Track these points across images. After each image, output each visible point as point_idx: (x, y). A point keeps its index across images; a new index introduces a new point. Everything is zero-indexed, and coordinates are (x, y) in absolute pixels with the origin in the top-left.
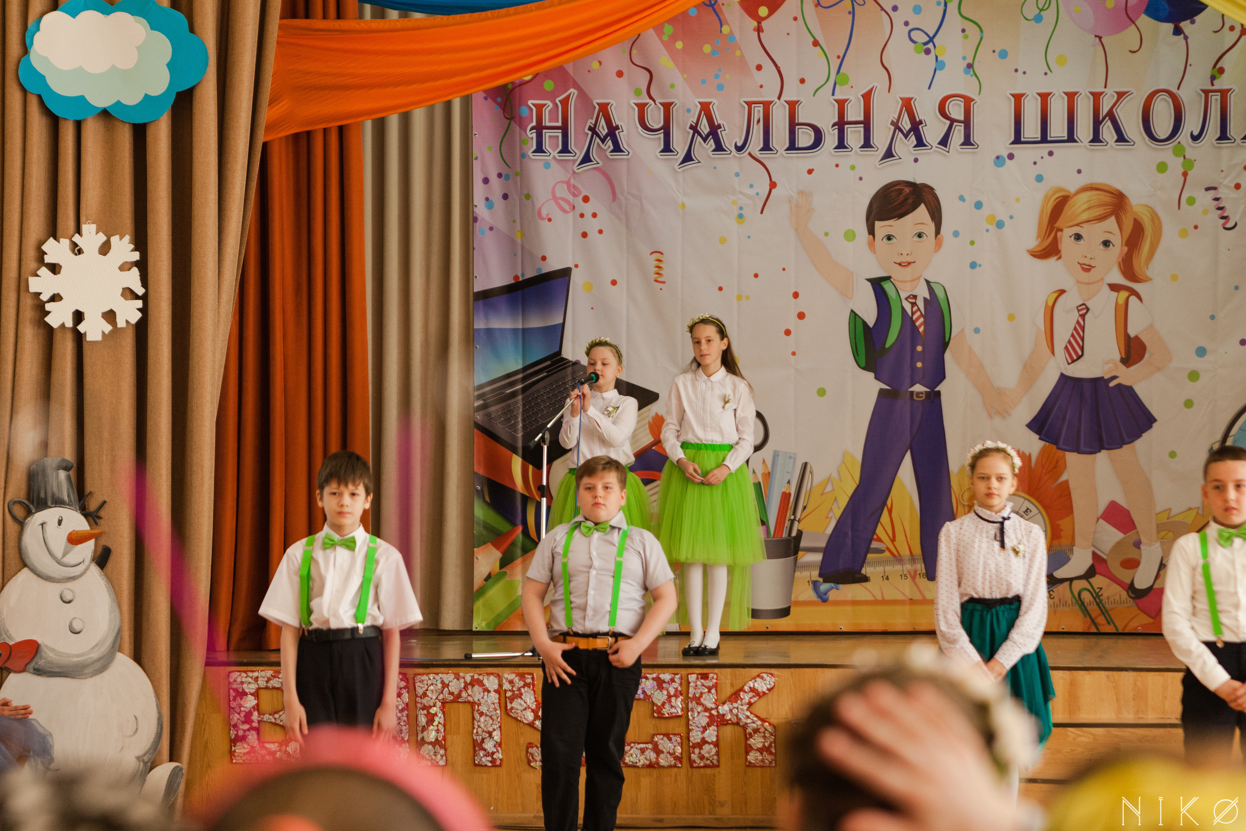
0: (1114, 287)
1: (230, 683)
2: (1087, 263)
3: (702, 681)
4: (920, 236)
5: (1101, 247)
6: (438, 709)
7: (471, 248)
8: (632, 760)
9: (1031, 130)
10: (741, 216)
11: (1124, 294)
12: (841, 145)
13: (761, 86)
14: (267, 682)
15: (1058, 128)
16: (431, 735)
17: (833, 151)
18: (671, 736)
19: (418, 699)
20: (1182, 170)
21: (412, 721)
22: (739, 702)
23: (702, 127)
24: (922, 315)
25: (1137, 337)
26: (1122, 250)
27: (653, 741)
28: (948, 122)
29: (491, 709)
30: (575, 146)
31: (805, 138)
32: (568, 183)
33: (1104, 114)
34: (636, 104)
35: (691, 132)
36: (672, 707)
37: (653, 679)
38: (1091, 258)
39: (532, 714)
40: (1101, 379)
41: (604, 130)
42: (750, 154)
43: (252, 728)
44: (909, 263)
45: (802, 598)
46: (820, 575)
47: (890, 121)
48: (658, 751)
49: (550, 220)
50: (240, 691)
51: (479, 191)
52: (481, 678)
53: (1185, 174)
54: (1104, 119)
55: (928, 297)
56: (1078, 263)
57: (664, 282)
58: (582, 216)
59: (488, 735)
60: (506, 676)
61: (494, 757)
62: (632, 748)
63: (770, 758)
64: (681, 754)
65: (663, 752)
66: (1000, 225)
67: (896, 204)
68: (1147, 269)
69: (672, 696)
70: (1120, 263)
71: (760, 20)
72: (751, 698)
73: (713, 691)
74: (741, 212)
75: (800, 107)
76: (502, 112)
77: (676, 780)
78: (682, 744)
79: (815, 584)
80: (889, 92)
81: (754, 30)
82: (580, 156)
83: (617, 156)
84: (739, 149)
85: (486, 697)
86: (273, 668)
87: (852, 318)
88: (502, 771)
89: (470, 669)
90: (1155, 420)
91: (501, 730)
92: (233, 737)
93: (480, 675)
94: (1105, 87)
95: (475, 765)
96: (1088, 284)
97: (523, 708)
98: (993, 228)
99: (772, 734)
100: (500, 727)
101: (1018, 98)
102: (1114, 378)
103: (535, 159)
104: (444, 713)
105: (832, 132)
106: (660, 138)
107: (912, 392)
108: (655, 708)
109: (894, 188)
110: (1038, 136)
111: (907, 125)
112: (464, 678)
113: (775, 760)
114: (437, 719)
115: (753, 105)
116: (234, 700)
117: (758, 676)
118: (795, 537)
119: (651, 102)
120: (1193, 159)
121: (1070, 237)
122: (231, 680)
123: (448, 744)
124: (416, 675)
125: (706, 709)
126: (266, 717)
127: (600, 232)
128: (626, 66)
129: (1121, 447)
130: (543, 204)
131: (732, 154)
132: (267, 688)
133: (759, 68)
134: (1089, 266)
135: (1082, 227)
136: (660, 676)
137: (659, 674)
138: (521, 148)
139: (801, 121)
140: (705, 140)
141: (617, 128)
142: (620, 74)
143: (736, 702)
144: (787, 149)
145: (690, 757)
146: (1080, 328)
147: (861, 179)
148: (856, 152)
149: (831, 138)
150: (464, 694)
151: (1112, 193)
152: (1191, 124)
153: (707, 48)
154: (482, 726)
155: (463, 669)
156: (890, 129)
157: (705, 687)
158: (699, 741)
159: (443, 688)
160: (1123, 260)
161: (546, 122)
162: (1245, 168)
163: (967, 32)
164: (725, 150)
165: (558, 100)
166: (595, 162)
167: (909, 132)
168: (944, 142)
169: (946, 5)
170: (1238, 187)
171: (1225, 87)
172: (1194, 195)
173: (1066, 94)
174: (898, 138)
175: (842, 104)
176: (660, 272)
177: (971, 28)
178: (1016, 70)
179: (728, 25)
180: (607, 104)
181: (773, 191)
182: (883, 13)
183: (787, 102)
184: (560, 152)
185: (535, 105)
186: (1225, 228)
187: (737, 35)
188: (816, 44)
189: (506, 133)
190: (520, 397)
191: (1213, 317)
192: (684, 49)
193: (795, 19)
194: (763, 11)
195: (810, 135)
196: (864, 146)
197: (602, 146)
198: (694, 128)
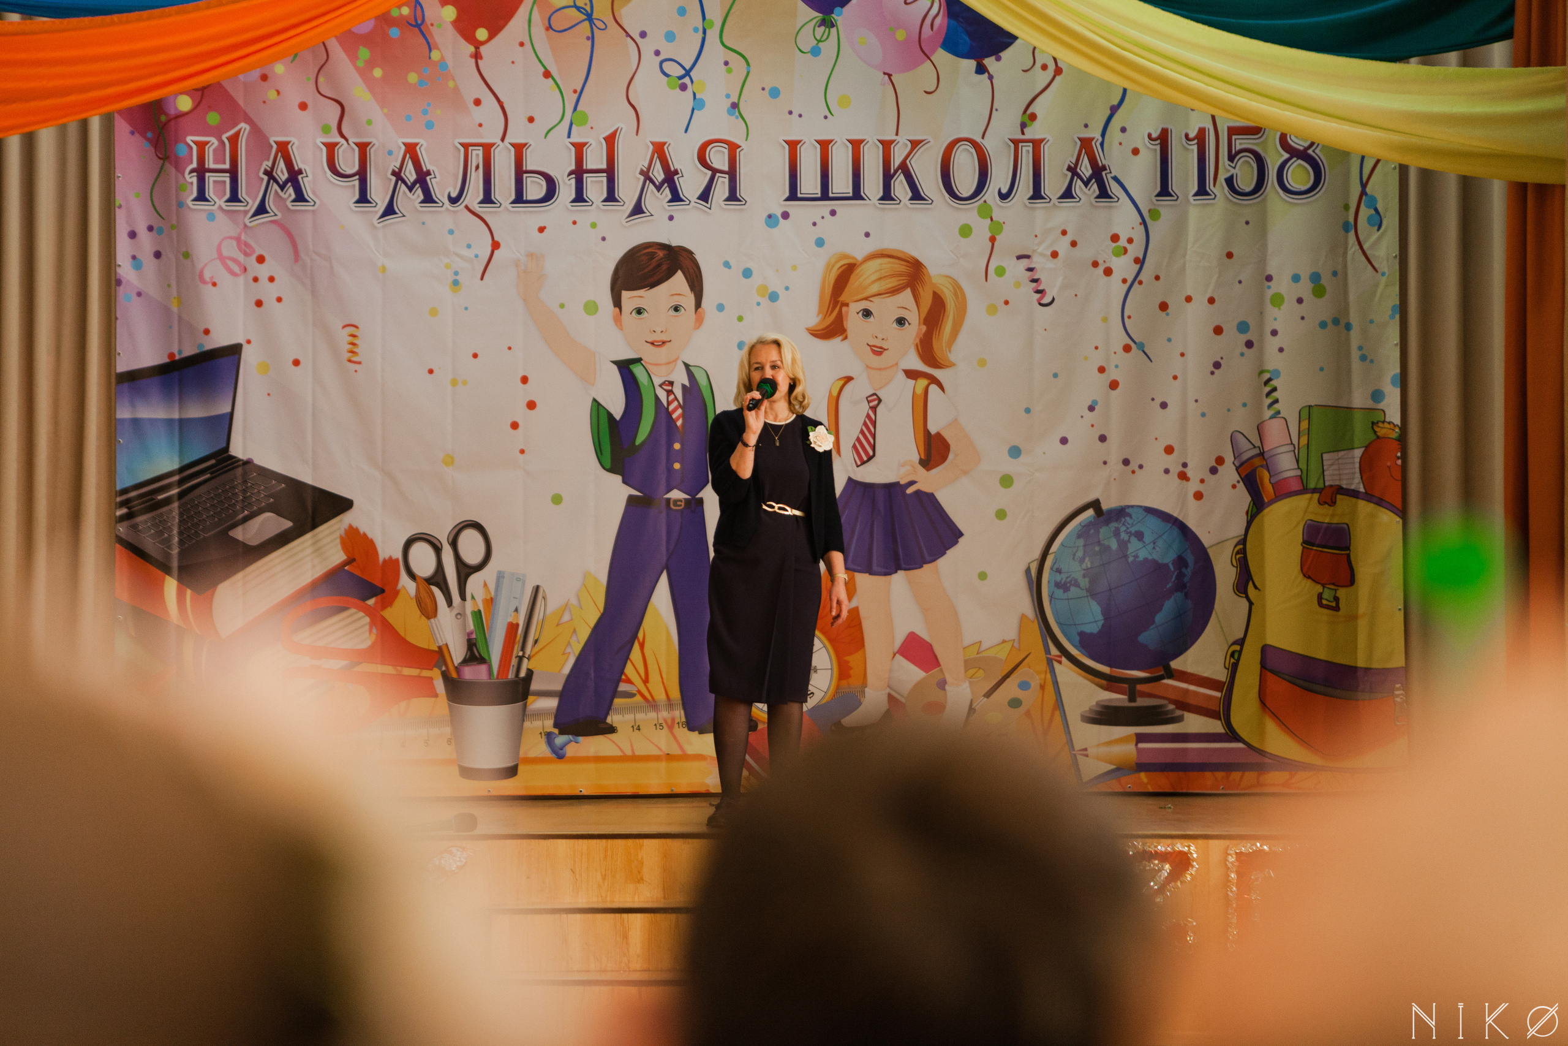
0: (911, 374)
7: (113, 317)
9: (810, 184)
10: (456, 283)
11: (922, 383)
12: (580, 197)
13: (480, 125)
15: (841, 183)
17: (569, 205)
20: (990, 235)
23: (407, 173)
24: (680, 406)
25: (938, 434)
26: (920, 330)
28: (709, 173)
30: (247, 194)
31: (535, 188)
32: (238, 239)
33: (896, 166)
34: (324, 144)
35: (394, 179)
38: (883, 339)
41: (283, 174)
42: (467, 207)
44: (664, 343)
45: (532, 754)
46: (555, 726)
47: (638, 170)
49: (214, 284)
51: (123, 248)
53: (993, 240)
54: (896, 171)
55: (687, 383)
56: (868, 344)
57: (360, 363)
58: (256, 280)
66: (774, 297)
67: (646, 270)
68: (950, 351)
70: (917, 345)
71: (477, 44)
74: (456, 278)
75: (528, 151)
76: (153, 150)
79: (549, 736)
80: (637, 134)
81: (471, 56)
82: (254, 206)
83: (300, 206)
84: (454, 201)
87: (595, 409)
94: (897, 134)
96: (880, 369)
98: (764, 301)
101: (793, 146)
102: (912, 483)
103: (198, 210)
105: (568, 182)
106: (354, 186)
107: (668, 500)
110: (817, 191)
111: (660, 175)
115: (470, 148)
118: (524, 679)
119: (343, 141)
120: (1002, 222)
121: (858, 313)
127: (279, 300)
128: (310, 97)
129: (921, 567)
130: (205, 265)
131: (444, 207)
133: (477, 103)
134: (881, 348)
135: (871, 301)
138: (177, 194)
139: (529, 168)
140: (411, 188)
141: (300, 172)
142: (303, 106)
144: (513, 202)
146: (870, 424)
147: (604, 239)
148: (598, 207)
149: (566, 189)
152: (999, 179)
153: (413, 78)
156: (639, 179)
160: (921, 341)
161: (210, 164)
162: (1064, 233)
163: (730, 65)
164: (436, 202)
165: (224, 137)
166: (272, 214)
167: (662, 184)
168: (705, 196)
169: (704, 32)
170: (1055, 255)
171: (1038, 137)
172: (1003, 264)
173: (850, 141)
174: (649, 191)
175: (579, 148)
176: (355, 350)
177: (735, 60)
178: (790, 113)
179: (438, 49)
180: (288, 143)
181: (496, 252)
182: (629, 39)
183: (512, 145)
184: (228, 201)
185: (195, 142)
186: (1041, 304)
187: (450, 63)
188: (547, 74)
189: (158, 176)
190: (176, 505)
191: (1028, 411)
192: (385, 78)
193: (522, 44)
194: (482, 34)
195: (542, 185)
196: (606, 200)
197: (282, 194)
198: (397, 174)
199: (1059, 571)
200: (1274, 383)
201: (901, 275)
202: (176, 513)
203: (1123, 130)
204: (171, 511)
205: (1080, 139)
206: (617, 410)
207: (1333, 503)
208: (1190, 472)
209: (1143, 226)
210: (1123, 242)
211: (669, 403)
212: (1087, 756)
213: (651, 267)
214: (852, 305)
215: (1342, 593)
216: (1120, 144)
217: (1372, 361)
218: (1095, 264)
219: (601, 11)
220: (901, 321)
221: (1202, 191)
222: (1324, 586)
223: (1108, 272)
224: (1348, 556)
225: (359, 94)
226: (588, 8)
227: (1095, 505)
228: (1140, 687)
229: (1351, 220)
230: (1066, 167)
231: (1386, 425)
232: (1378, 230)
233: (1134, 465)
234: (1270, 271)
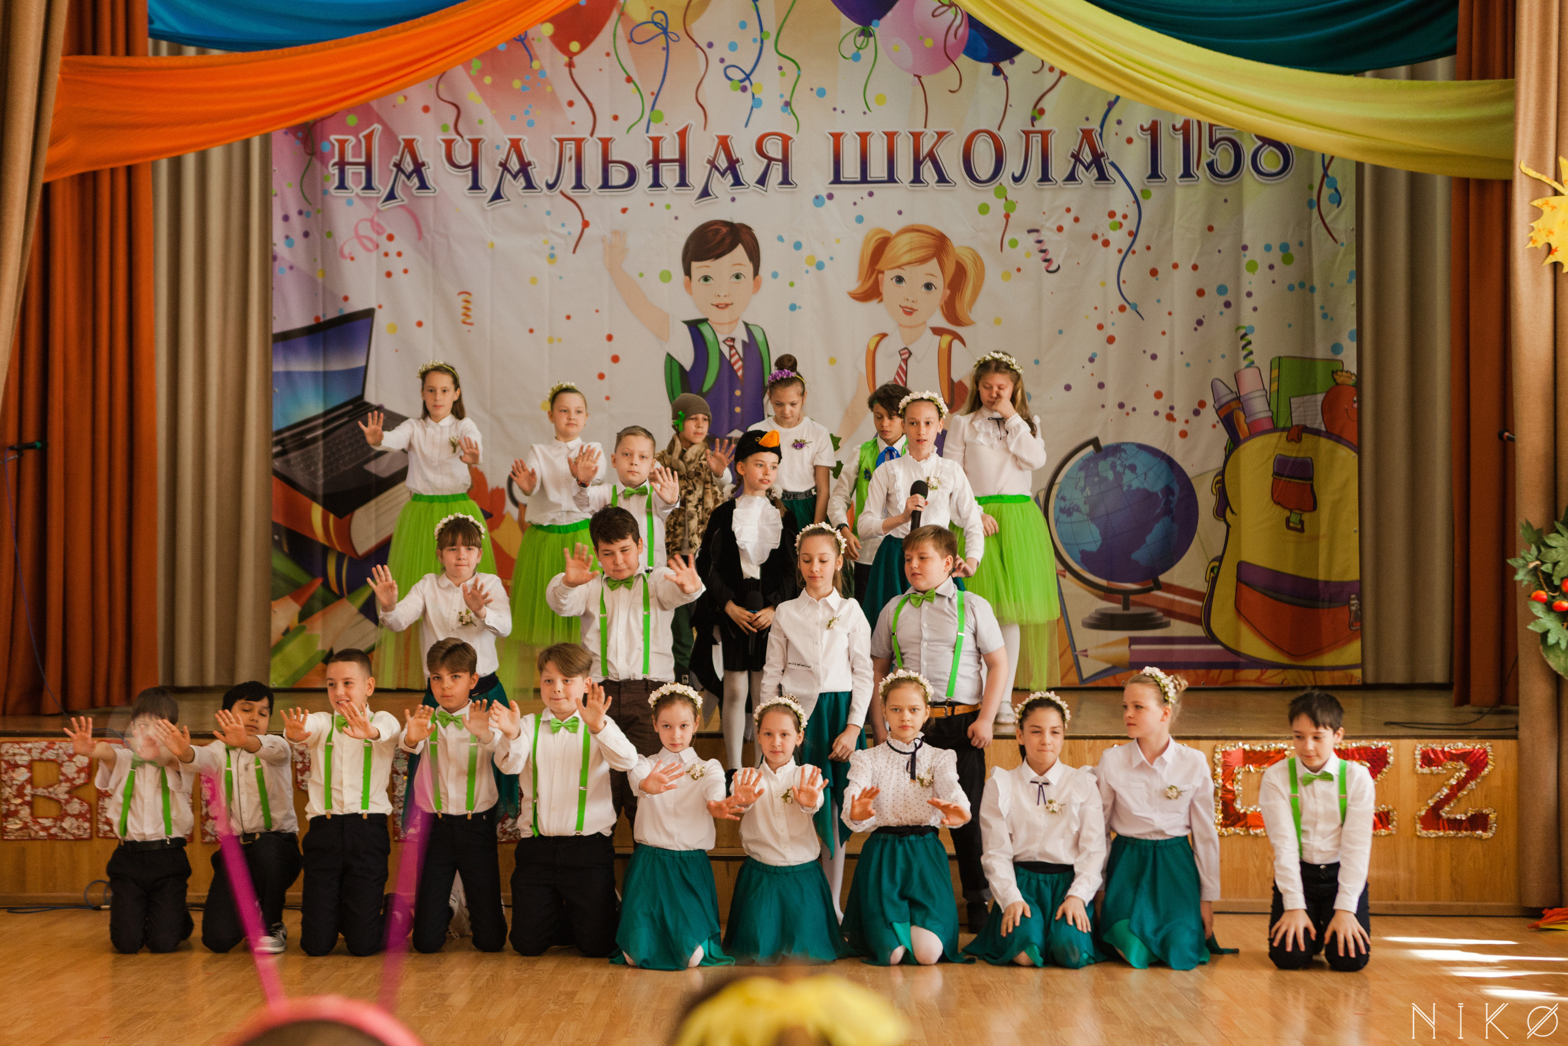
0: (937, 331)
2: (909, 306)
4: (737, 277)
5: (923, 289)
7: (270, 289)
9: (851, 169)
10: (552, 256)
11: (947, 338)
12: (656, 183)
13: (573, 123)
14: (41, 754)
15: (878, 168)
17: (647, 190)
20: (1004, 212)
23: (512, 164)
24: (740, 358)
28: (766, 161)
30: (379, 182)
31: (619, 176)
32: (372, 221)
33: (925, 154)
34: (445, 141)
35: (501, 169)
41: (409, 166)
42: (562, 193)
43: (24, 803)
44: (727, 305)
47: (706, 160)
49: (352, 259)
51: (278, 230)
53: (1007, 216)
54: (924, 159)
55: (746, 339)
57: (472, 324)
58: (386, 254)
66: (820, 266)
71: (571, 55)
74: (553, 252)
75: (613, 144)
76: (303, 147)
80: (705, 129)
82: (385, 193)
83: (423, 193)
84: (551, 187)
94: (925, 127)
96: (910, 327)
98: (813, 269)
101: (837, 137)
103: (338, 197)
105: (647, 171)
106: (468, 175)
110: (858, 176)
111: (724, 163)
115: (565, 142)
119: (458, 138)
120: (1016, 201)
126: (40, 791)
127: (406, 271)
128: (432, 101)
130: (345, 243)
131: (543, 192)
132: (41, 760)
133: (571, 104)
134: (911, 309)
138: (322, 185)
139: (614, 158)
140: (515, 177)
141: (423, 164)
142: (426, 109)
144: (602, 187)
147: (676, 218)
148: (672, 191)
149: (645, 176)
151: (934, 235)
152: (1013, 165)
153: (517, 84)
156: (706, 167)
161: (349, 158)
162: (1068, 210)
163: (784, 69)
164: (535, 188)
165: (361, 136)
166: (400, 199)
167: (726, 171)
168: (762, 181)
169: (762, 42)
170: (1060, 229)
171: (1046, 128)
172: (1017, 237)
173: (885, 133)
174: (715, 176)
175: (656, 141)
176: (469, 313)
177: (788, 65)
178: (835, 109)
179: (537, 59)
180: (413, 140)
181: (586, 230)
182: (698, 49)
183: (600, 139)
184: (365, 188)
185: (338, 140)
186: (1048, 271)
187: (548, 71)
188: (629, 79)
189: (308, 167)
190: (320, 443)
191: (1037, 362)
192: (493, 85)
193: (608, 54)
194: (575, 46)
195: (624, 173)
196: (679, 185)
197: (408, 183)
198: (504, 165)
199: (1063, 499)
200: (1249, 337)
201: (930, 247)
202: (321, 451)
203: (1119, 122)
204: (317, 448)
205: (1082, 130)
206: (687, 361)
207: (1299, 440)
208: (1176, 414)
209: (1136, 205)
210: (1119, 218)
211: (731, 357)
212: (1087, 656)
214: (886, 273)
215: (1306, 517)
216: (1117, 134)
217: (1332, 319)
218: (1095, 237)
219: (675, 26)
220: (928, 286)
221: (1187, 174)
222: (1291, 511)
223: (1106, 243)
224: (1312, 485)
225: (473, 98)
226: (664, 24)
227: (1095, 442)
228: (1132, 598)
229: (1315, 198)
230: (1070, 154)
231: (1344, 374)
232: (1339, 204)
233: (1128, 408)
234: (1246, 240)
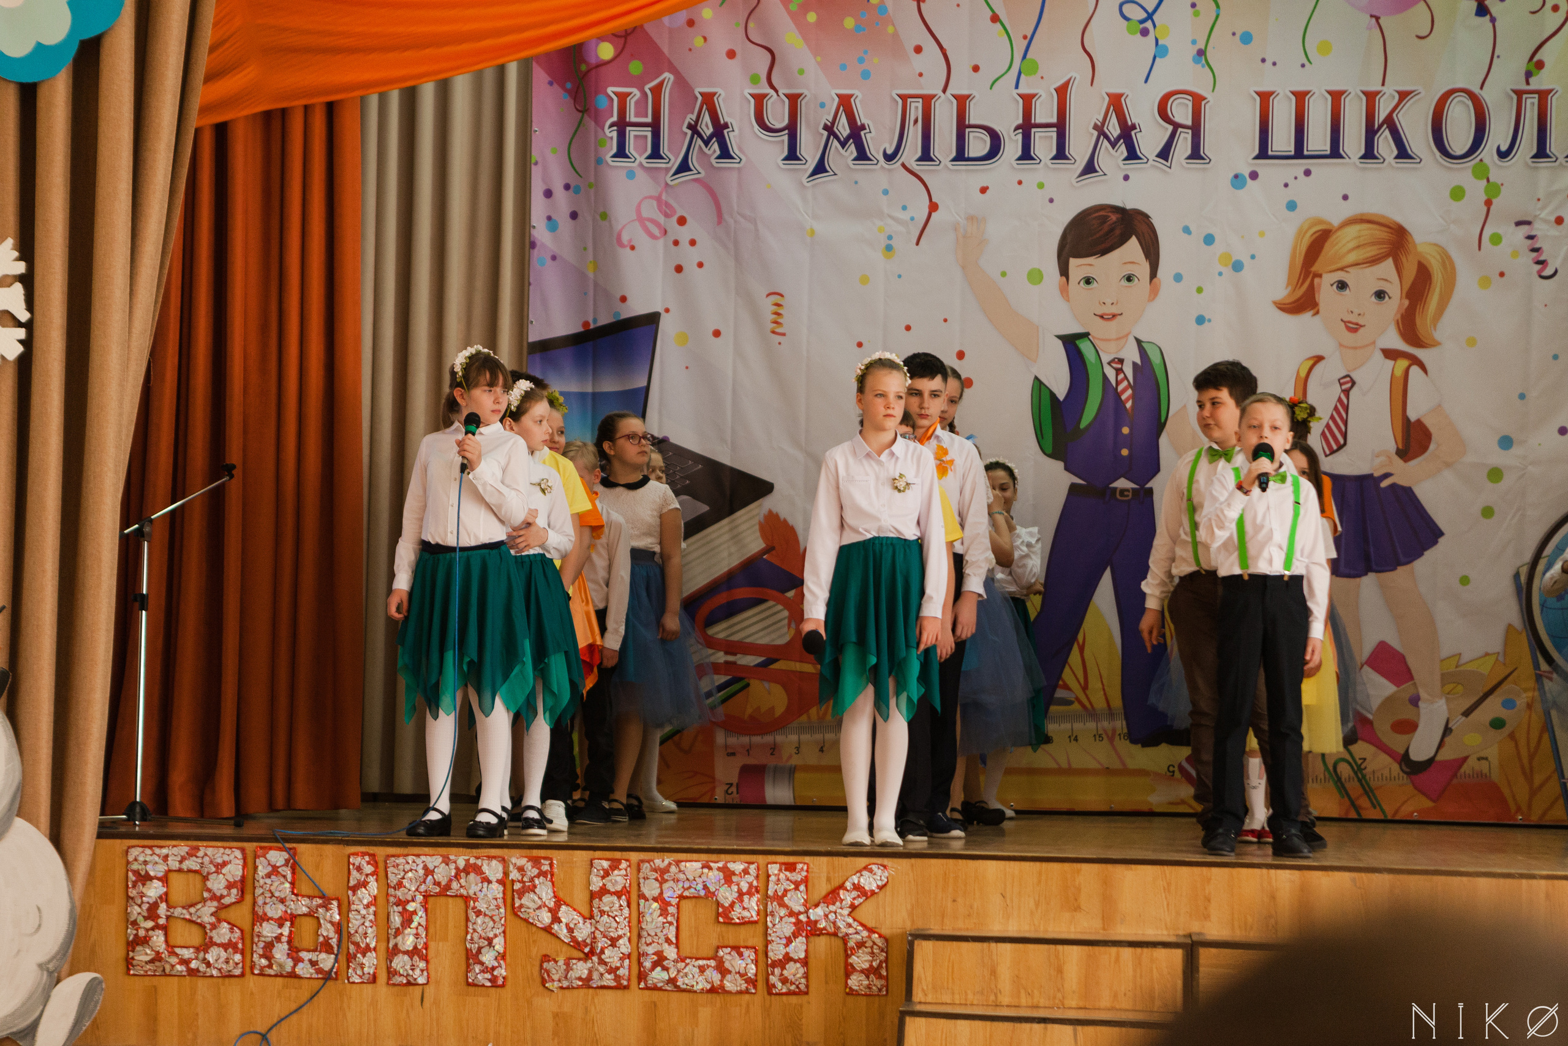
1: (128, 863)
3: (788, 873)
6: (419, 905)
7: (527, 283)
8: (686, 982)
9: (1282, 140)
10: (889, 248)
12: (1026, 155)
13: (921, 75)
14: (181, 862)
15: (1318, 139)
16: (408, 941)
17: (1014, 163)
18: (742, 950)
19: (391, 891)
20: (1485, 198)
21: (382, 922)
22: (838, 904)
23: (840, 128)
27: (717, 956)
28: (1170, 128)
29: (492, 907)
30: (669, 150)
31: (978, 145)
32: (658, 199)
33: (1381, 120)
34: (752, 95)
35: (825, 133)
36: (744, 908)
37: (719, 869)
39: (550, 914)
40: (1368, 477)
41: (708, 128)
42: (903, 165)
43: (157, 927)
44: (1114, 316)
47: (1092, 124)
48: (723, 971)
49: (632, 248)
50: (143, 873)
51: (538, 208)
52: (479, 862)
53: (1489, 203)
54: (1380, 127)
55: (1138, 361)
57: (784, 335)
58: (676, 243)
59: (486, 943)
60: (514, 860)
61: (495, 973)
62: (687, 965)
63: (879, 983)
64: (756, 975)
65: (730, 972)
66: (1237, 267)
67: (1098, 235)
69: (745, 894)
72: (854, 899)
73: (802, 888)
74: (890, 242)
75: (971, 103)
76: (572, 102)
77: (748, 1011)
78: (757, 961)
80: (1092, 85)
82: (676, 163)
83: (725, 164)
84: (889, 158)
85: (485, 889)
86: (190, 843)
88: (506, 993)
89: (464, 850)
90: (1441, 534)
91: (505, 937)
92: (131, 938)
93: (477, 858)
94: (1383, 84)
95: (469, 984)
97: (536, 906)
98: (1227, 271)
99: (882, 951)
100: (504, 932)
101: (1265, 97)
103: (617, 167)
104: (426, 910)
105: (1014, 138)
106: (783, 141)
107: (1115, 489)
108: (721, 910)
109: (1097, 214)
110: (1290, 148)
111: (1115, 130)
112: (455, 862)
113: (887, 987)
114: (416, 919)
115: (909, 100)
116: (134, 886)
117: (865, 868)
119: (772, 92)
120: (1498, 183)
122: (131, 858)
123: (431, 954)
124: (388, 856)
125: (792, 914)
126: (178, 912)
127: (700, 265)
128: (739, 44)
130: (623, 228)
131: (879, 164)
132: (180, 870)
133: (918, 50)
136: (729, 865)
137: (727, 862)
138: (596, 151)
139: (972, 122)
140: (843, 144)
141: (726, 126)
142: (731, 54)
143: (834, 904)
144: (954, 160)
145: (767, 980)
147: (1051, 201)
148: (1046, 164)
149: (1012, 146)
150: (455, 885)
152: (1497, 136)
153: (849, 23)
154: (479, 930)
155: (454, 850)
156: (1092, 135)
157: (791, 882)
158: (781, 957)
159: (426, 875)
161: (631, 117)
163: (1198, 7)
164: (870, 159)
165: (647, 88)
166: (696, 172)
167: (1118, 140)
168: (1164, 154)
171: (1545, 87)
172: (1500, 231)
173: (1330, 93)
174: (1103, 147)
175: (1028, 100)
176: (780, 321)
177: (1204, 2)
178: (1263, 60)
180: (714, 94)
181: (934, 215)
183: (955, 97)
184: (649, 157)
185: (616, 94)
186: (1541, 277)
187: (890, 7)
188: (995, 18)
189: (578, 129)
191: (1522, 396)
192: (819, 23)
195: (985, 141)
196: (1057, 157)
197: (705, 150)
198: (830, 129)
206: (1061, 391)
211: (1118, 383)
213: (1101, 233)
